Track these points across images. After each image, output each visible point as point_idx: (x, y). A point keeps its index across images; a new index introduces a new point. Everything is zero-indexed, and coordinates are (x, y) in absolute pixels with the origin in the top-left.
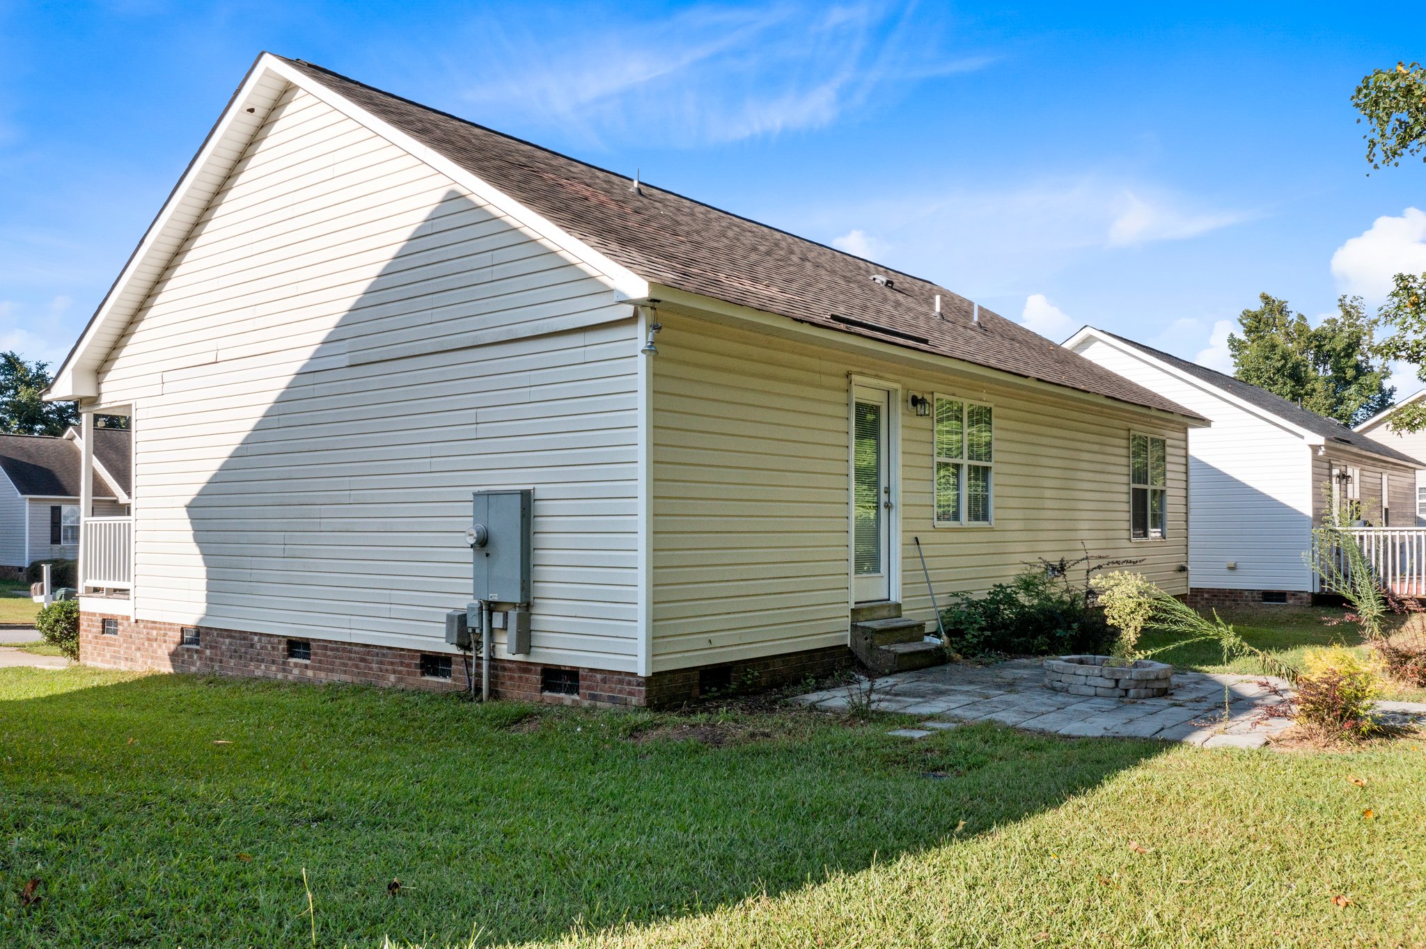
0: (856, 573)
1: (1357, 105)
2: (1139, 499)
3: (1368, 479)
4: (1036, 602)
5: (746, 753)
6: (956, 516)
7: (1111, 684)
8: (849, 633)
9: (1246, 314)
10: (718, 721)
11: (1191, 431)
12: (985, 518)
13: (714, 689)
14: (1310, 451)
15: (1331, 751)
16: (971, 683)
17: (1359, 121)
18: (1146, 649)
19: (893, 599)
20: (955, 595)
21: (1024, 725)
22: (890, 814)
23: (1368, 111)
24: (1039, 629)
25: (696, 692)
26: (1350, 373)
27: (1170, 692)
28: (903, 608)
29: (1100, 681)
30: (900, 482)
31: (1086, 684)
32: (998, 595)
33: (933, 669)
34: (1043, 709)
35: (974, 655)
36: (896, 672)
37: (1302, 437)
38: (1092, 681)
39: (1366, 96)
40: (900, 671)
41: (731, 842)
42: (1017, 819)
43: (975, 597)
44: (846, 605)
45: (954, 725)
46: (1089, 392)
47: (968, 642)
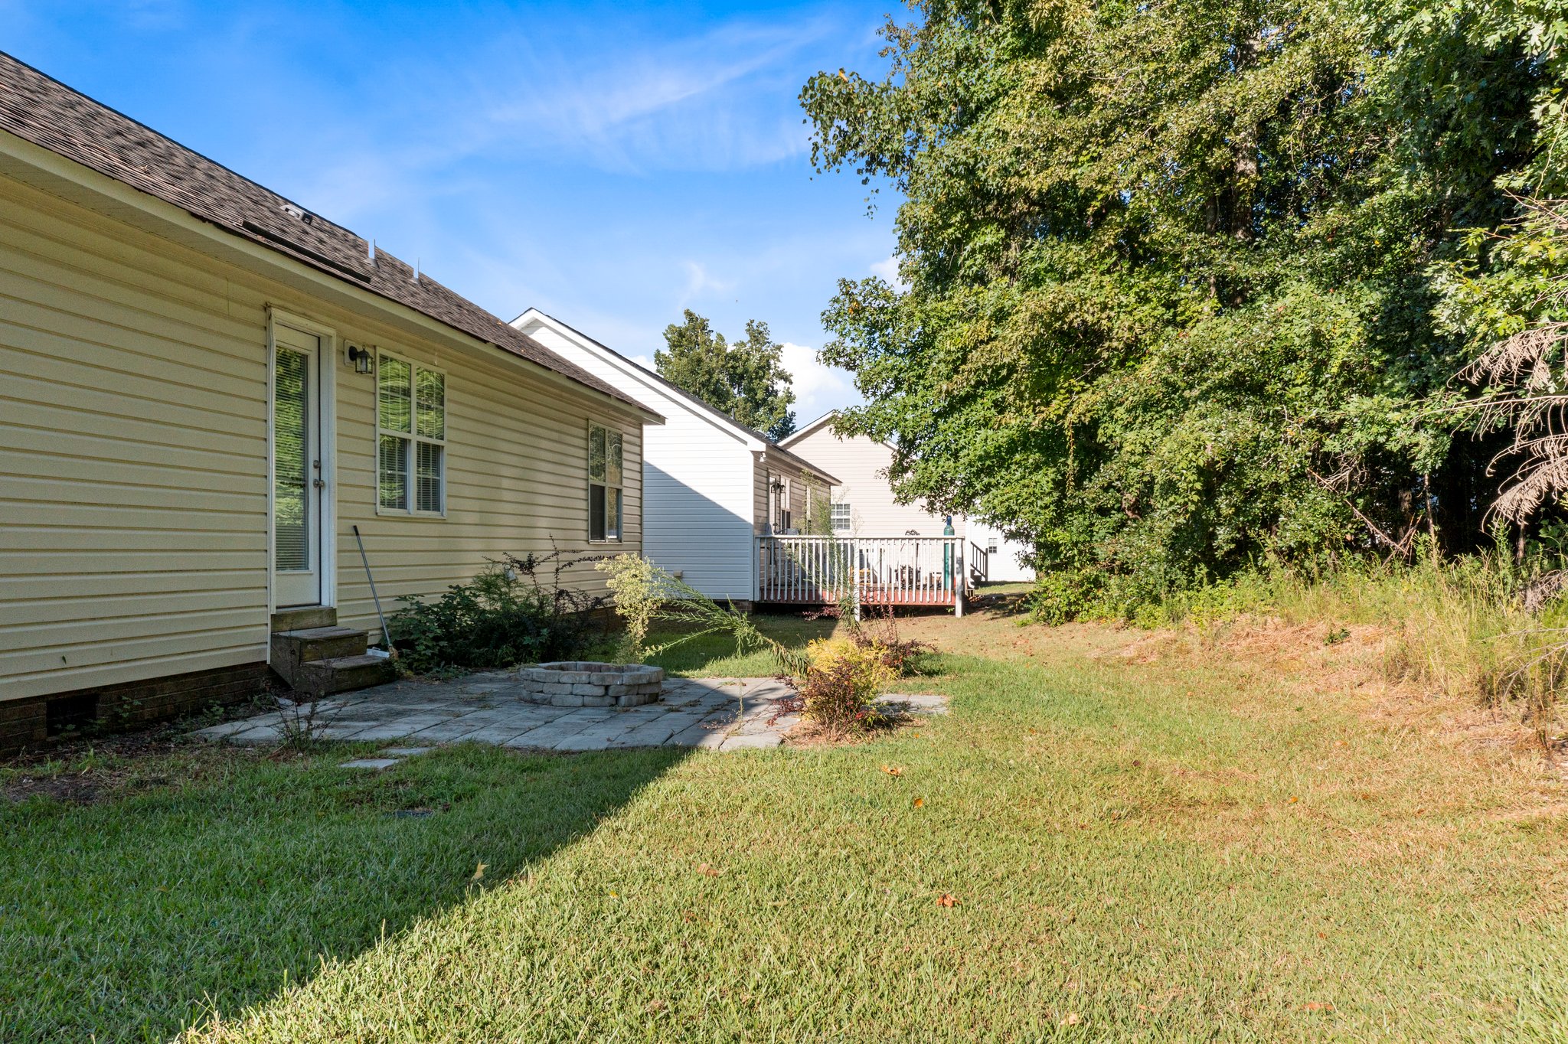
0: (278, 569)
1: (803, 105)
2: (597, 496)
3: (796, 491)
4: (498, 605)
5: (132, 809)
6: (403, 505)
7: (601, 691)
8: (268, 647)
9: (671, 327)
10: (81, 770)
11: (646, 428)
12: (437, 507)
13: (70, 727)
14: (752, 457)
15: (844, 744)
16: (431, 701)
17: (805, 121)
18: (657, 643)
19: (325, 603)
20: (403, 598)
21: (512, 743)
22: (375, 867)
23: (813, 113)
24: (503, 638)
25: (41, 732)
26: (760, 395)
27: (661, 698)
28: (339, 614)
29: (588, 689)
30: (334, 454)
31: (571, 694)
32: (453, 599)
33: (379, 688)
34: (531, 724)
35: (428, 670)
36: (334, 694)
37: (745, 443)
38: (578, 690)
39: (812, 97)
40: (339, 692)
41: (135, 941)
42: (548, 853)
43: (427, 602)
44: (264, 609)
45: (426, 750)
46: (550, 369)
47: (420, 654)
